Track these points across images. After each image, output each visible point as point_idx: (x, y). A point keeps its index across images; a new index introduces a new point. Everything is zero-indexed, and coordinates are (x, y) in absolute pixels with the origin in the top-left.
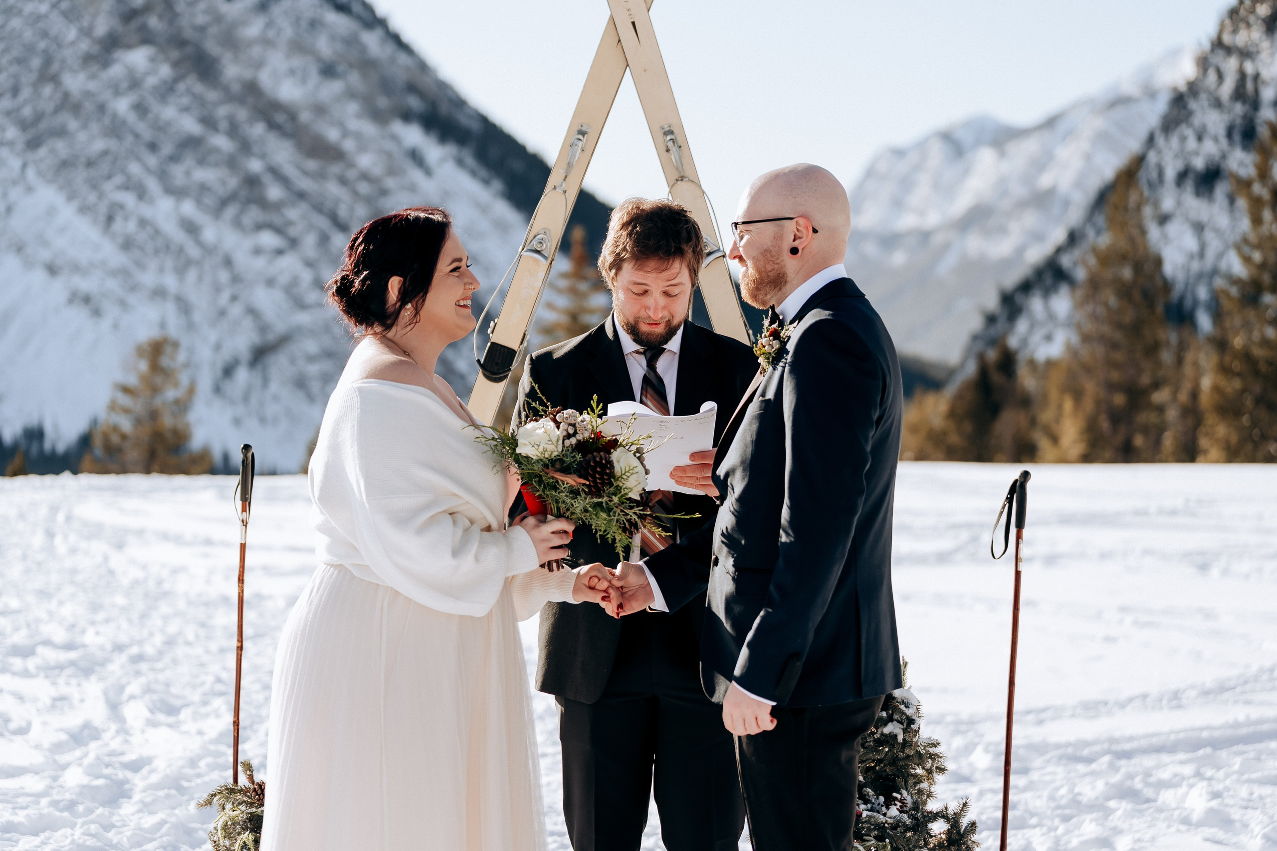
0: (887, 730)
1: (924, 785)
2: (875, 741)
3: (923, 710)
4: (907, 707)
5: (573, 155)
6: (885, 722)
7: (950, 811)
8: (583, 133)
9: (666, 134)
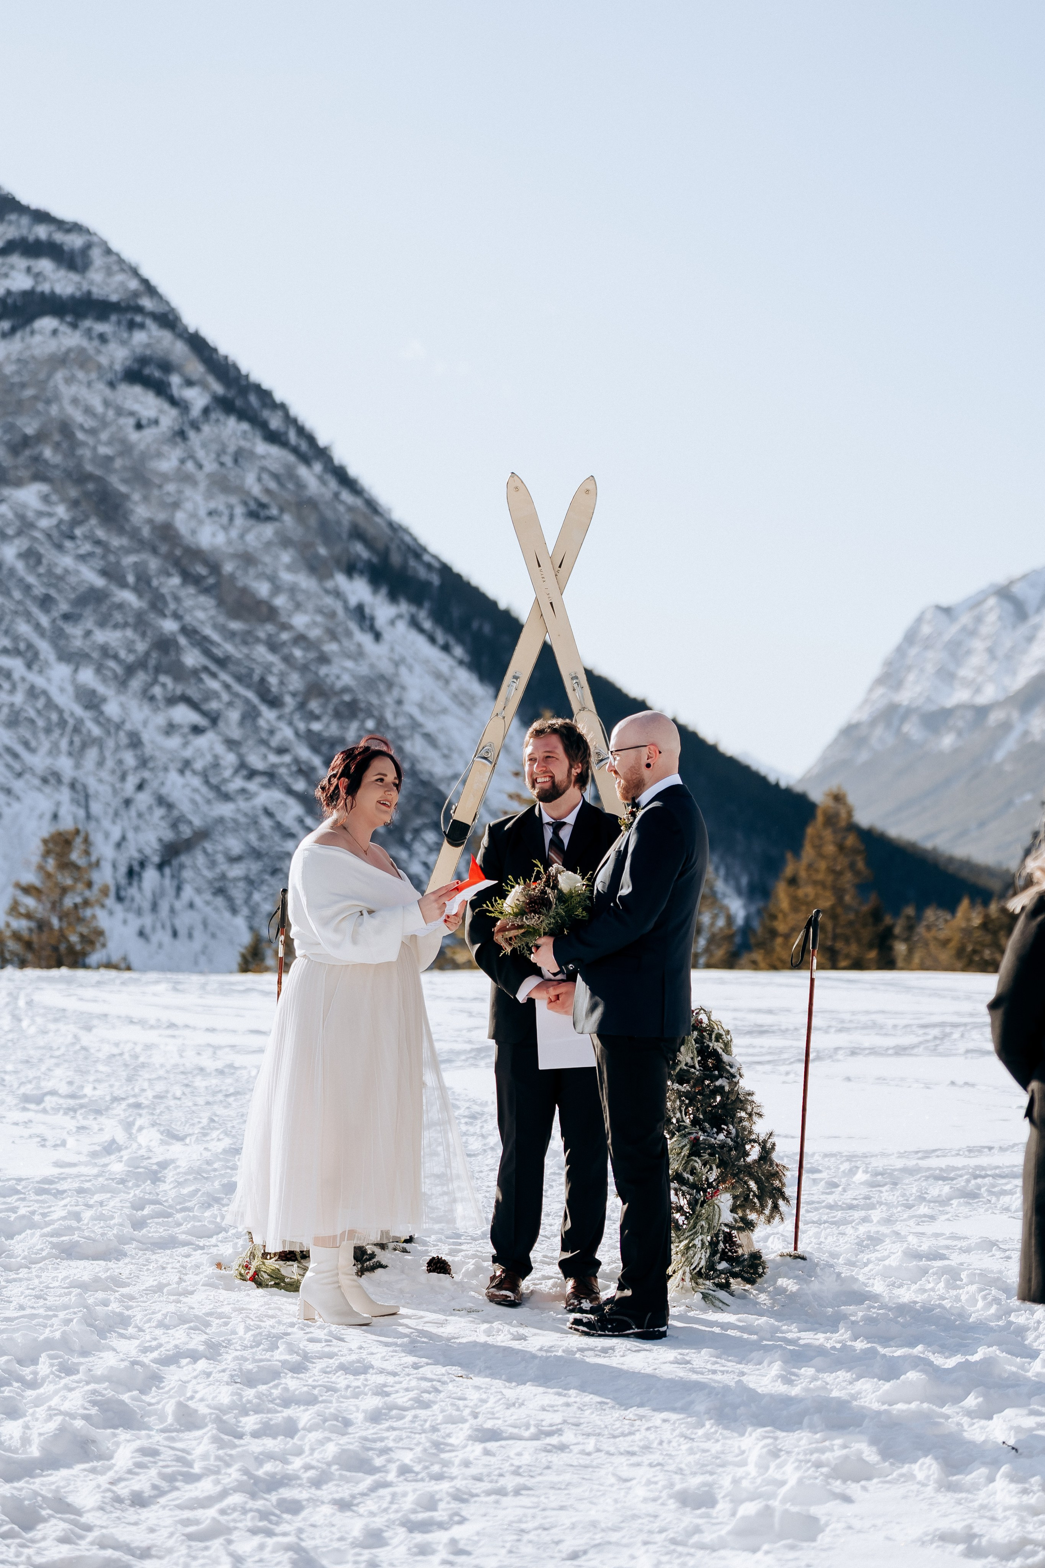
0: (718, 1083)
1: (746, 1123)
2: (711, 1091)
3: (743, 1071)
4: (731, 1067)
5: (510, 693)
6: (717, 1078)
7: (761, 1139)
8: (516, 678)
9: (572, 679)
